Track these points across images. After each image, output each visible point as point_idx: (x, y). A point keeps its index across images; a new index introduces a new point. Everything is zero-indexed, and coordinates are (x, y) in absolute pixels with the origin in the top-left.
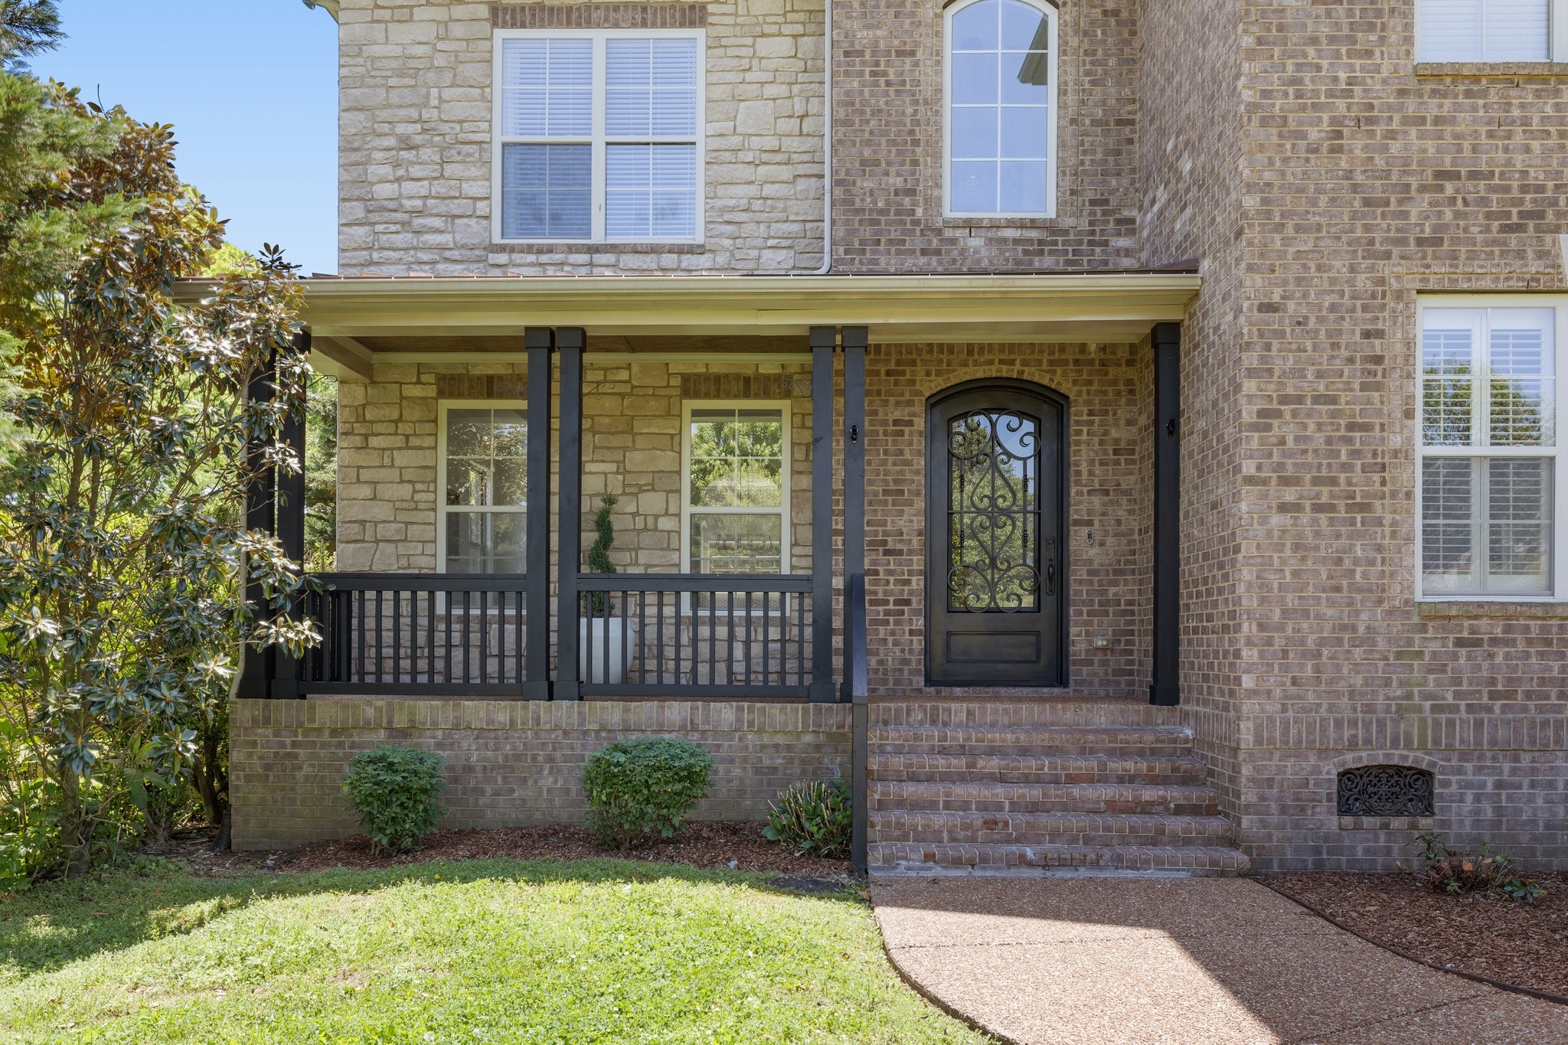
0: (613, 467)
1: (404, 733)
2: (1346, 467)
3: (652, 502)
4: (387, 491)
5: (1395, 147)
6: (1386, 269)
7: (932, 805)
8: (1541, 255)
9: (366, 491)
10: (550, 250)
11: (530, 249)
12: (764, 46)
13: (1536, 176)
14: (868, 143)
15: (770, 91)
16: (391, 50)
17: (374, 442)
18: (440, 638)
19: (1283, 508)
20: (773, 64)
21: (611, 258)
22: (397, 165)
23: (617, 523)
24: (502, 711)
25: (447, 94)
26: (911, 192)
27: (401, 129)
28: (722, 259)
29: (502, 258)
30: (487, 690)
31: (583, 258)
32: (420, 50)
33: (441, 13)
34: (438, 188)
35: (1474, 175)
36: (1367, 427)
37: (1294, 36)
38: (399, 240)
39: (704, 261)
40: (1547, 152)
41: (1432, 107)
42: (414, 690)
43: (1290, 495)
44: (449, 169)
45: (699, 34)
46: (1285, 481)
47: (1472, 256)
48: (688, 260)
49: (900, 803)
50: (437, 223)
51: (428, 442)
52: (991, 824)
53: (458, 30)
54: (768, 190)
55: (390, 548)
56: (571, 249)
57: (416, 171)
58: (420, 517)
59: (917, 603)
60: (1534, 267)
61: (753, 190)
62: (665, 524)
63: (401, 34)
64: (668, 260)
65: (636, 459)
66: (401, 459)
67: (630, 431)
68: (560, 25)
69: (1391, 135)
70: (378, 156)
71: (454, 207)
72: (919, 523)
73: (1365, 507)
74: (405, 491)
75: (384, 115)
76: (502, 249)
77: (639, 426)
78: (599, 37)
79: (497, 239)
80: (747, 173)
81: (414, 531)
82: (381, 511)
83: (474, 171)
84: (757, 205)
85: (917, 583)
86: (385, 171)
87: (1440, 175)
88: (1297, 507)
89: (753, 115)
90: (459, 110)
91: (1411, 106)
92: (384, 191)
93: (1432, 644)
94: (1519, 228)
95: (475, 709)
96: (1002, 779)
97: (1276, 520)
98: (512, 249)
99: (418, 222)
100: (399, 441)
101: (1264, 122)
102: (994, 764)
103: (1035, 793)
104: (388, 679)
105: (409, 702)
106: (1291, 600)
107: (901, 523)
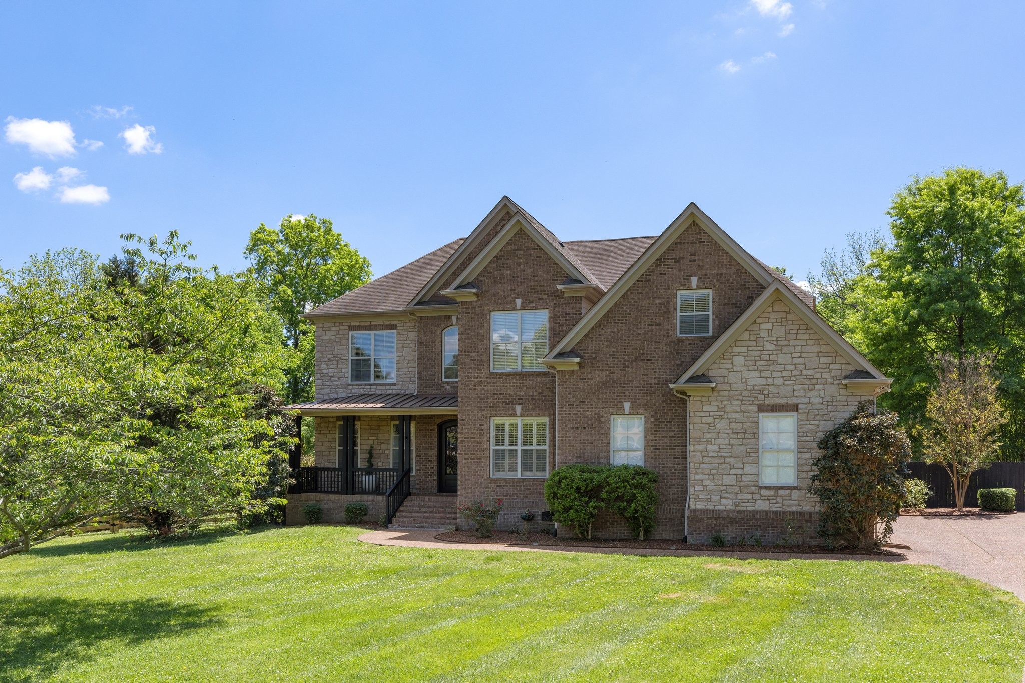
0: (374, 438)
1: (318, 501)
2: (477, 451)
3: (384, 447)
4: (325, 444)
5: (486, 388)
6: (484, 413)
7: (408, 517)
8: (513, 410)
9: (321, 444)
10: (361, 385)
11: (357, 385)
12: (410, 334)
13: (512, 394)
14: (425, 364)
15: (411, 345)
16: (327, 337)
17: (323, 432)
18: (336, 479)
19: (465, 459)
20: (411, 338)
21: (375, 387)
22: (328, 365)
23: (375, 452)
24: (337, 497)
25: (339, 348)
26: (434, 375)
27: (329, 356)
28: (400, 387)
29: (351, 387)
30: (334, 493)
31: (369, 387)
32: (333, 337)
33: (337, 328)
34: (337, 371)
35: (500, 394)
36: (481, 444)
37: (468, 367)
38: (328, 383)
39: (396, 387)
40: (514, 389)
41: (493, 381)
42: (331, 493)
43: (467, 457)
44: (339, 366)
45: (395, 331)
46: (466, 454)
47: (500, 410)
48: (392, 387)
49: (403, 516)
50: (336, 379)
51: (334, 432)
52: (414, 520)
53: (341, 332)
54: (411, 370)
55: (326, 458)
56: (366, 385)
57: (332, 367)
58: (332, 450)
59: (436, 473)
60: (511, 412)
61: (407, 370)
62: (387, 452)
63: (329, 333)
64: (388, 387)
65: (380, 436)
66: (328, 436)
67: (379, 429)
68: (364, 330)
69: (485, 386)
70: (324, 363)
71: (340, 375)
72: (436, 454)
73: (480, 459)
74: (329, 444)
75: (325, 353)
76: (351, 385)
77: (381, 428)
78: (373, 333)
79: (350, 383)
80: (406, 365)
81: (331, 453)
82: (324, 449)
83: (345, 366)
84: (408, 373)
85: (436, 468)
86: (325, 367)
87: (494, 394)
88: (468, 459)
89: (407, 351)
90: (341, 352)
91: (489, 380)
92: (325, 371)
93: (492, 486)
94: (509, 404)
95: (332, 496)
96: (426, 512)
97: (464, 461)
98: (353, 385)
99: (332, 379)
100: (328, 432)
101: (462, 384)
102: (424, 509)
103: (427, 515)
104: (326, 490)
105: (319, 495)
106: (467, 477)
107: (432, 454)
